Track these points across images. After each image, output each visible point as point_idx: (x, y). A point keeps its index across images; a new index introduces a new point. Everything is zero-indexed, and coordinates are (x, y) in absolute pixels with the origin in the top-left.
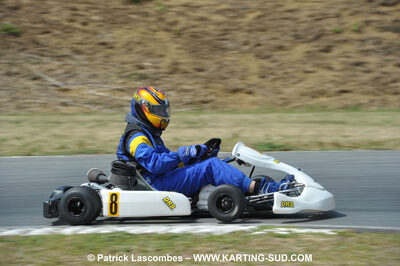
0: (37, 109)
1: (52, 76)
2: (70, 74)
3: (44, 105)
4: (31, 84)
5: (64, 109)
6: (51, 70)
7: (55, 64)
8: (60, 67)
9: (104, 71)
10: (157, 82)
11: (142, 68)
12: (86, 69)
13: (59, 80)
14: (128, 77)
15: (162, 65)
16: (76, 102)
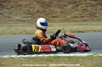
1: (6, 14)
2: (11, 13)
5: (10, 22)
7: (7, 10)
8: (8, 11)
9: (20, 12)
10: (34, 15)
11: (29, 11)
12: (15, 12)
14: (26, 14)
15: (35, 10)
16: (13, 20)
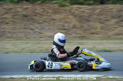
0: (33, 39)
3: (35, 38)
4: (31, 31)
6: (37, 27)
13: (39, 30)
